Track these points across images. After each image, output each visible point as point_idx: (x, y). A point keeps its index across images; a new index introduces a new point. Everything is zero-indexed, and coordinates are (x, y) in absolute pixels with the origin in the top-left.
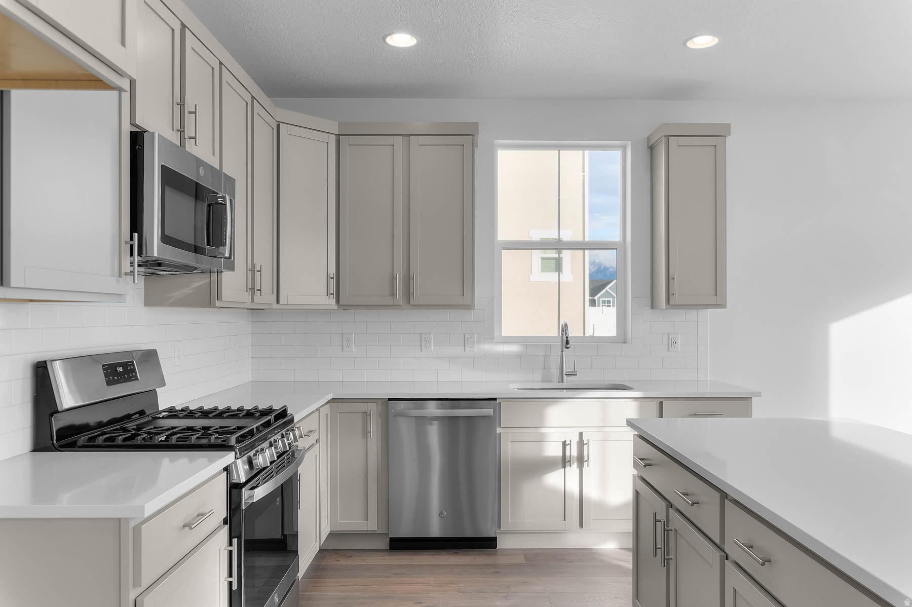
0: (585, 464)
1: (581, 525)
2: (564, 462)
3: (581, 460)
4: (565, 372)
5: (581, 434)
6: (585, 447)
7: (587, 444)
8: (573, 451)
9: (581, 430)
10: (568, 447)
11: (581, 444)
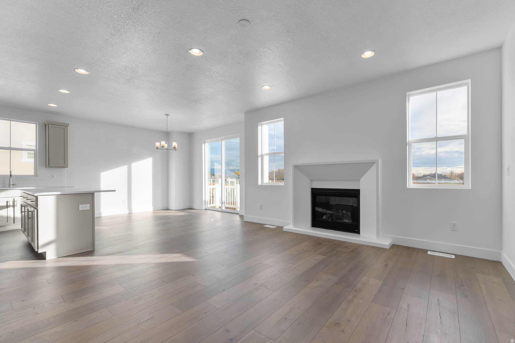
0: (15, 207)
1: (14, 223)
2: (7, 207)
3: (14, 206)
4: (11, 184)
5: (14, 199)
6: (15, 202)
7: (16, 201)
8: (11, 203)
9: (14, 198)
10: (8, 203)
11: (14, 201)
